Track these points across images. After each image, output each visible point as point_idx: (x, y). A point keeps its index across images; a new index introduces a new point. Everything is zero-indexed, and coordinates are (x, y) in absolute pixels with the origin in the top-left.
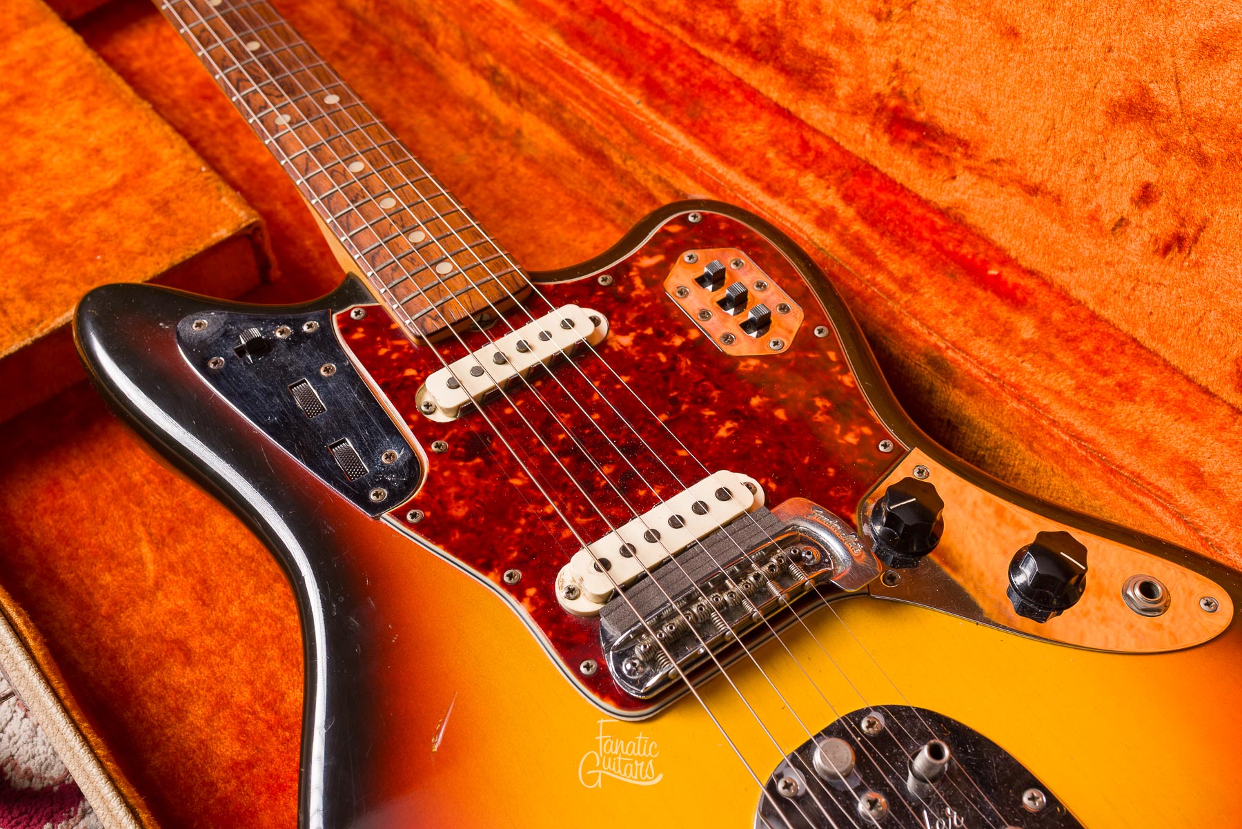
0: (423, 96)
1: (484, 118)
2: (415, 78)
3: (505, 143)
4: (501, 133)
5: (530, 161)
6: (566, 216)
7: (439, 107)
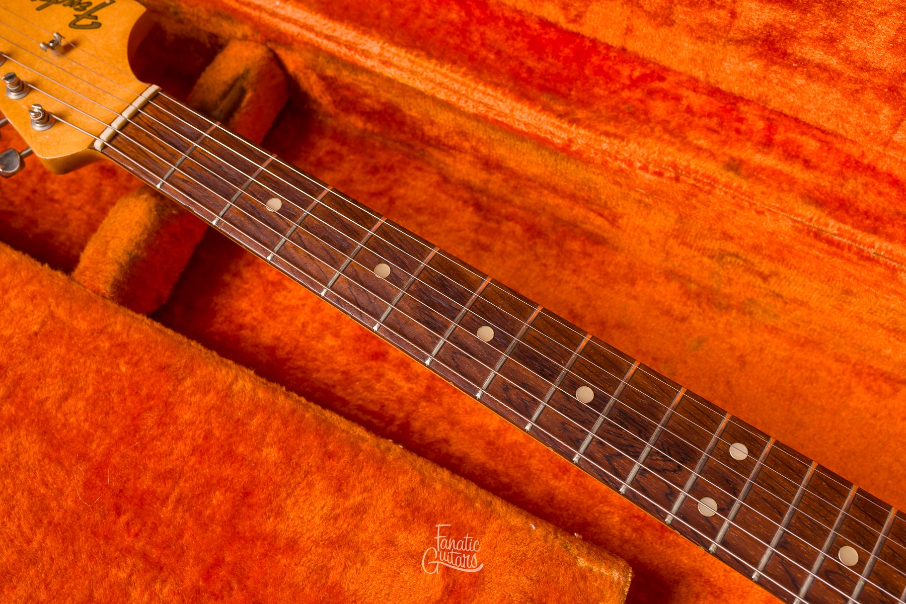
0: (607, 274)
1: (693, 287)
2: (586, 254)
3: (734, 313)
4: (724, 302)
5: (774, 330)
6: (848, 387)
7: (633, 283)
